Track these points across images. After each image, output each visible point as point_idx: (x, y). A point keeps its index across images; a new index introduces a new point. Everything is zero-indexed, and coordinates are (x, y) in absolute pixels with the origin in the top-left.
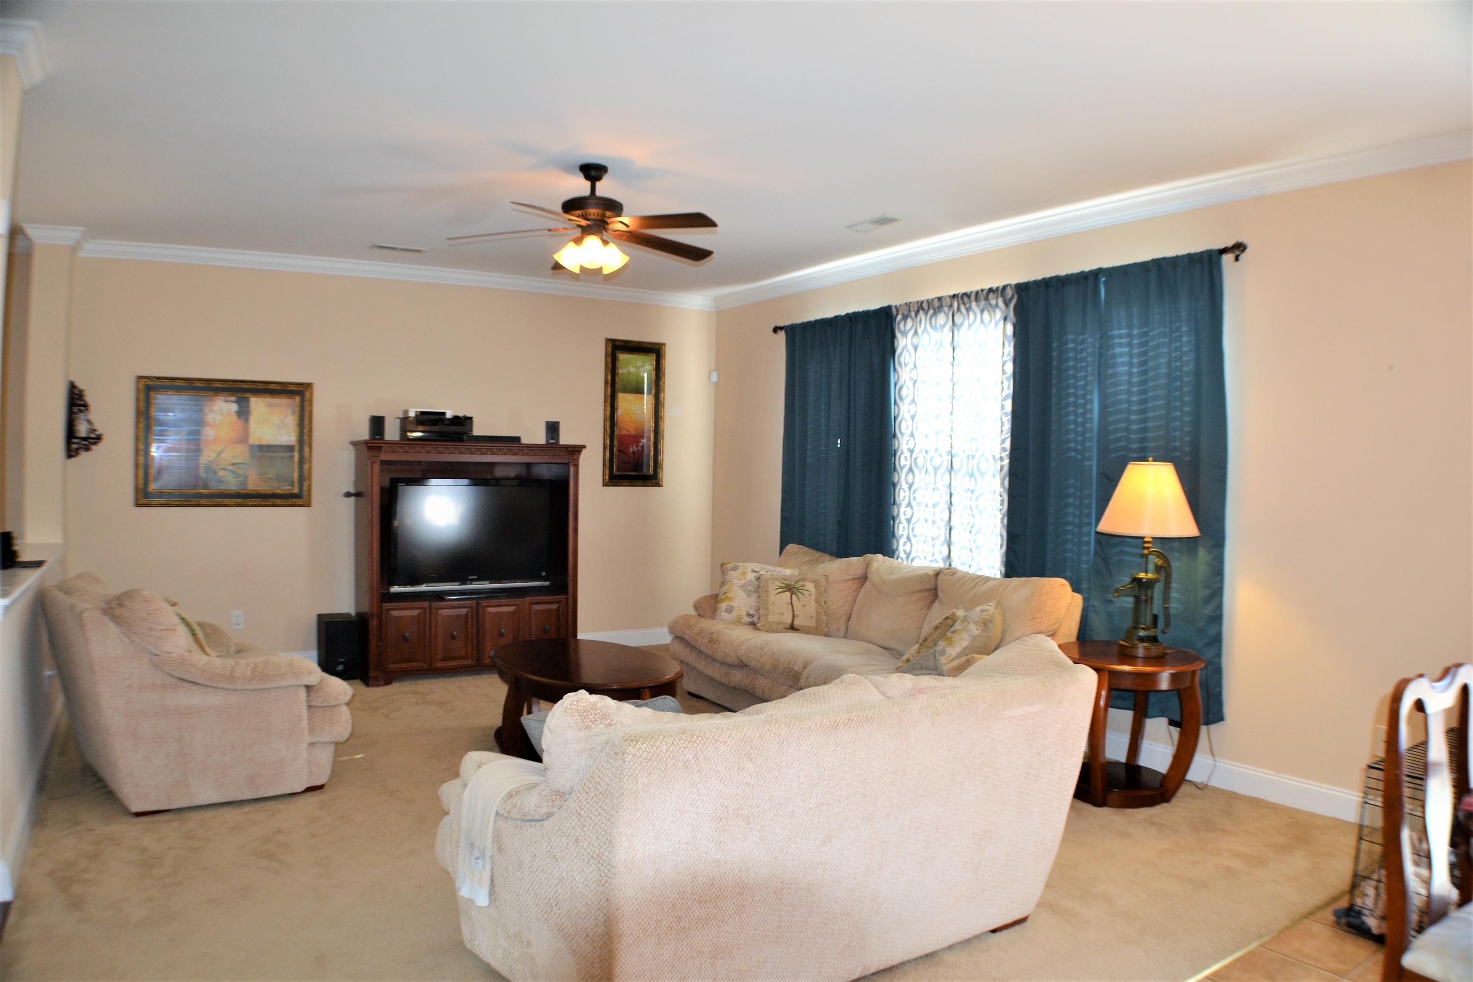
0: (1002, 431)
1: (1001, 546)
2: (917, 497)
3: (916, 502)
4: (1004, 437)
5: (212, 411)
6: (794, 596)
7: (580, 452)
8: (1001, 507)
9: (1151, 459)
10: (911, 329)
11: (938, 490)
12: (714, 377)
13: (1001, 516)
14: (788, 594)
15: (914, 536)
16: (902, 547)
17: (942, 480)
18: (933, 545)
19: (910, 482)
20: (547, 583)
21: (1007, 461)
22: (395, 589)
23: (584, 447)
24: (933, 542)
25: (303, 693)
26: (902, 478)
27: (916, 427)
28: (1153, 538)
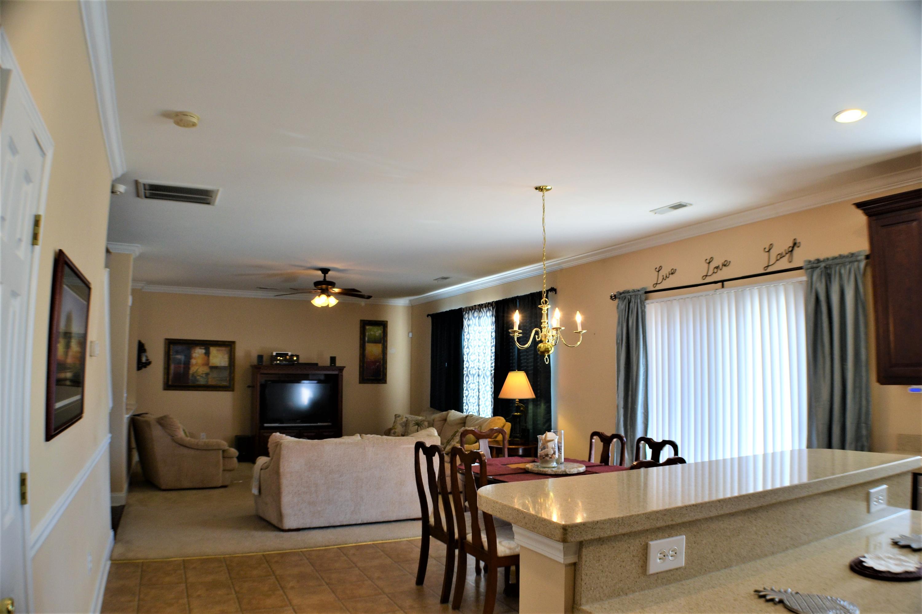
0: (491, 359)
1: (492, 405)
2: (470, 387)
3: (470, 388)
4: (492, 362)
5: (195, 353)
6: (419, 427)
7: (343, 369)
8: (491, 390)
9: (517, 370)
10: (467, 318)
11: (475, 384)
12: (411, 335)
13: (492, 393)
14: (417, 426)
15: (470, 403)
16: (465, 407)
17: (476, 380)
18: (473, 406)
19: (467, 381)
20: (330, 424)
21: (493, 372)
22: (266, 425)
23: (345, 367)
24: (473, 405)
25: (221, 452)
26: (465, 379)
27: (469, 358)
28: (519, 399)
